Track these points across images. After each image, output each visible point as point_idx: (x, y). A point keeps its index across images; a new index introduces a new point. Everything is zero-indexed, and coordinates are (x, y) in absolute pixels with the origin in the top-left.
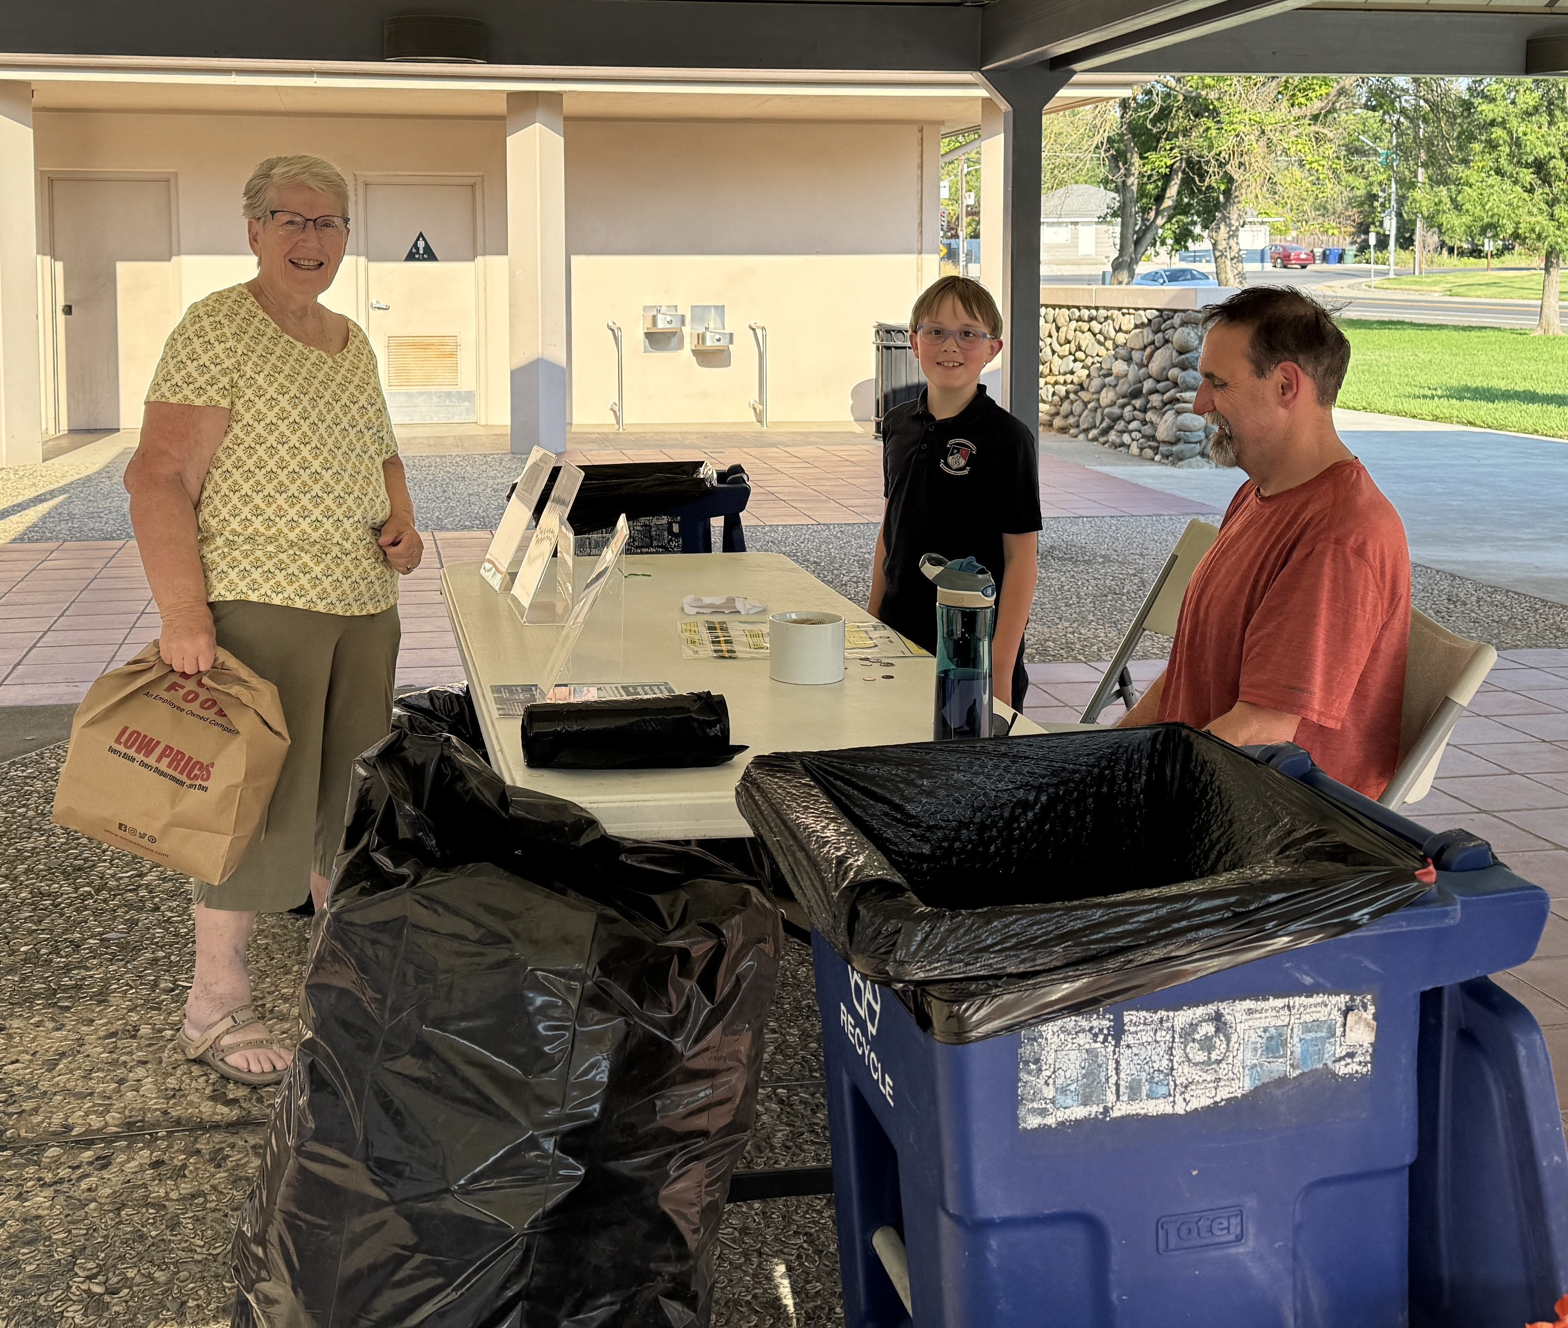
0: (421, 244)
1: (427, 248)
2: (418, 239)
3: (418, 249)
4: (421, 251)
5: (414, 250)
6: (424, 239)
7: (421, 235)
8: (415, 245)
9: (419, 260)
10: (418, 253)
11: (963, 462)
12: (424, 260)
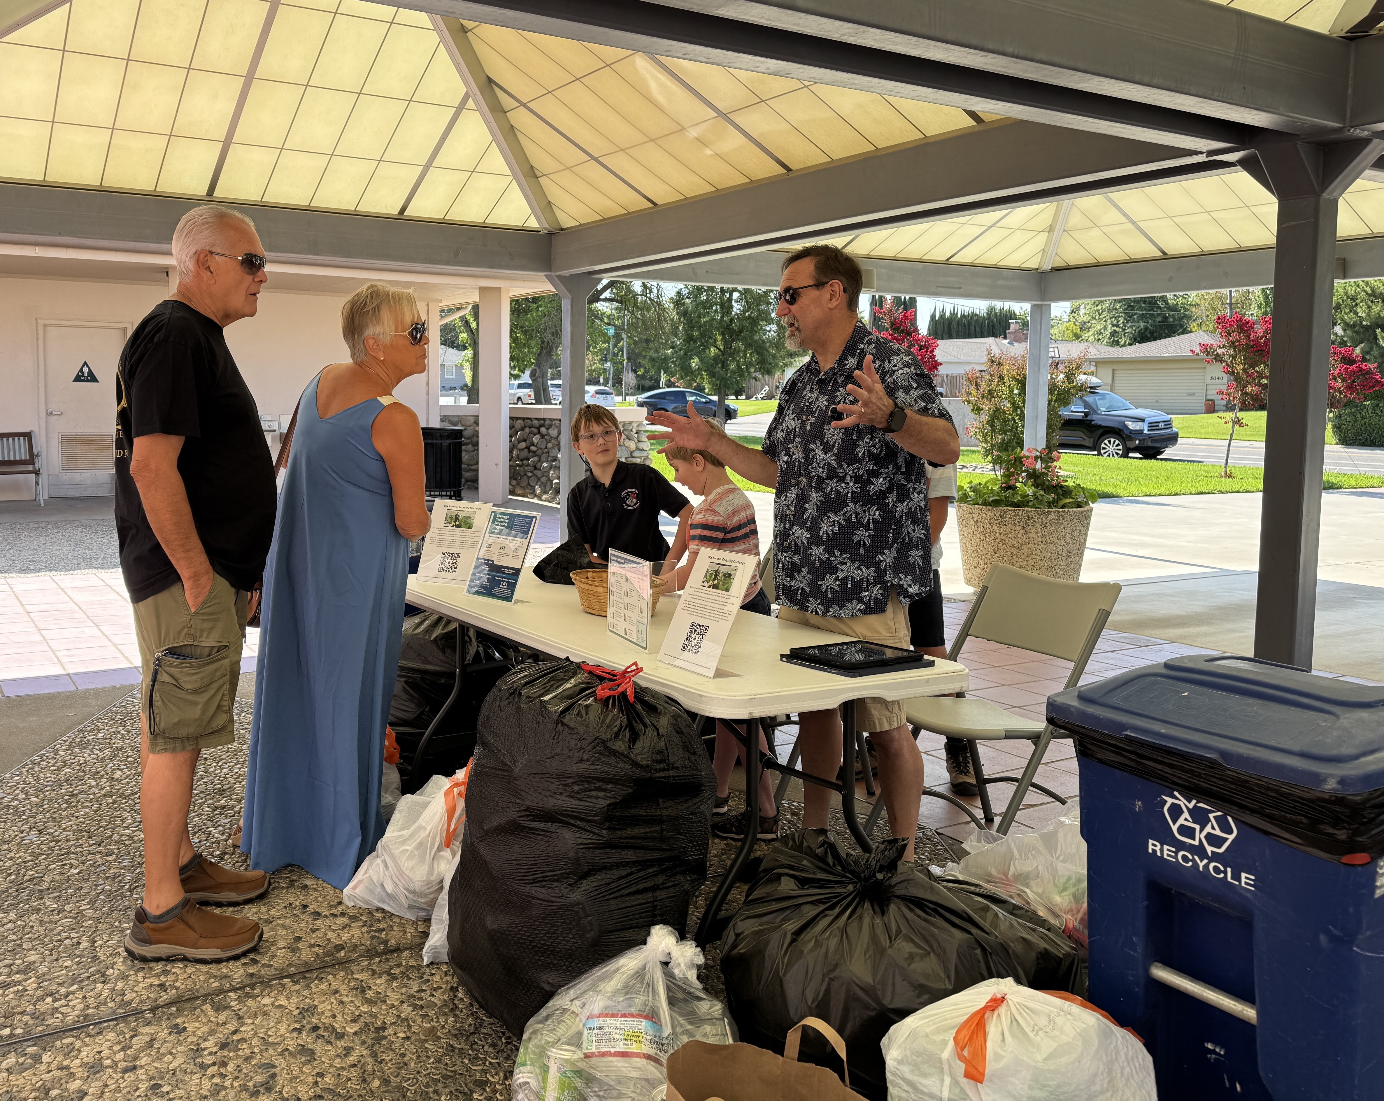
0: (86, 370)
1: (90, 373)
2: (83, 366)
3: (83, 373)
4: (86, 375)
5: (80, 374)
6: (88, 366)
7: (85, 363)
8: (81, 370)
9: (84, 381)
10: (83, 376)
11: (635, 500)
12: (88, 381)
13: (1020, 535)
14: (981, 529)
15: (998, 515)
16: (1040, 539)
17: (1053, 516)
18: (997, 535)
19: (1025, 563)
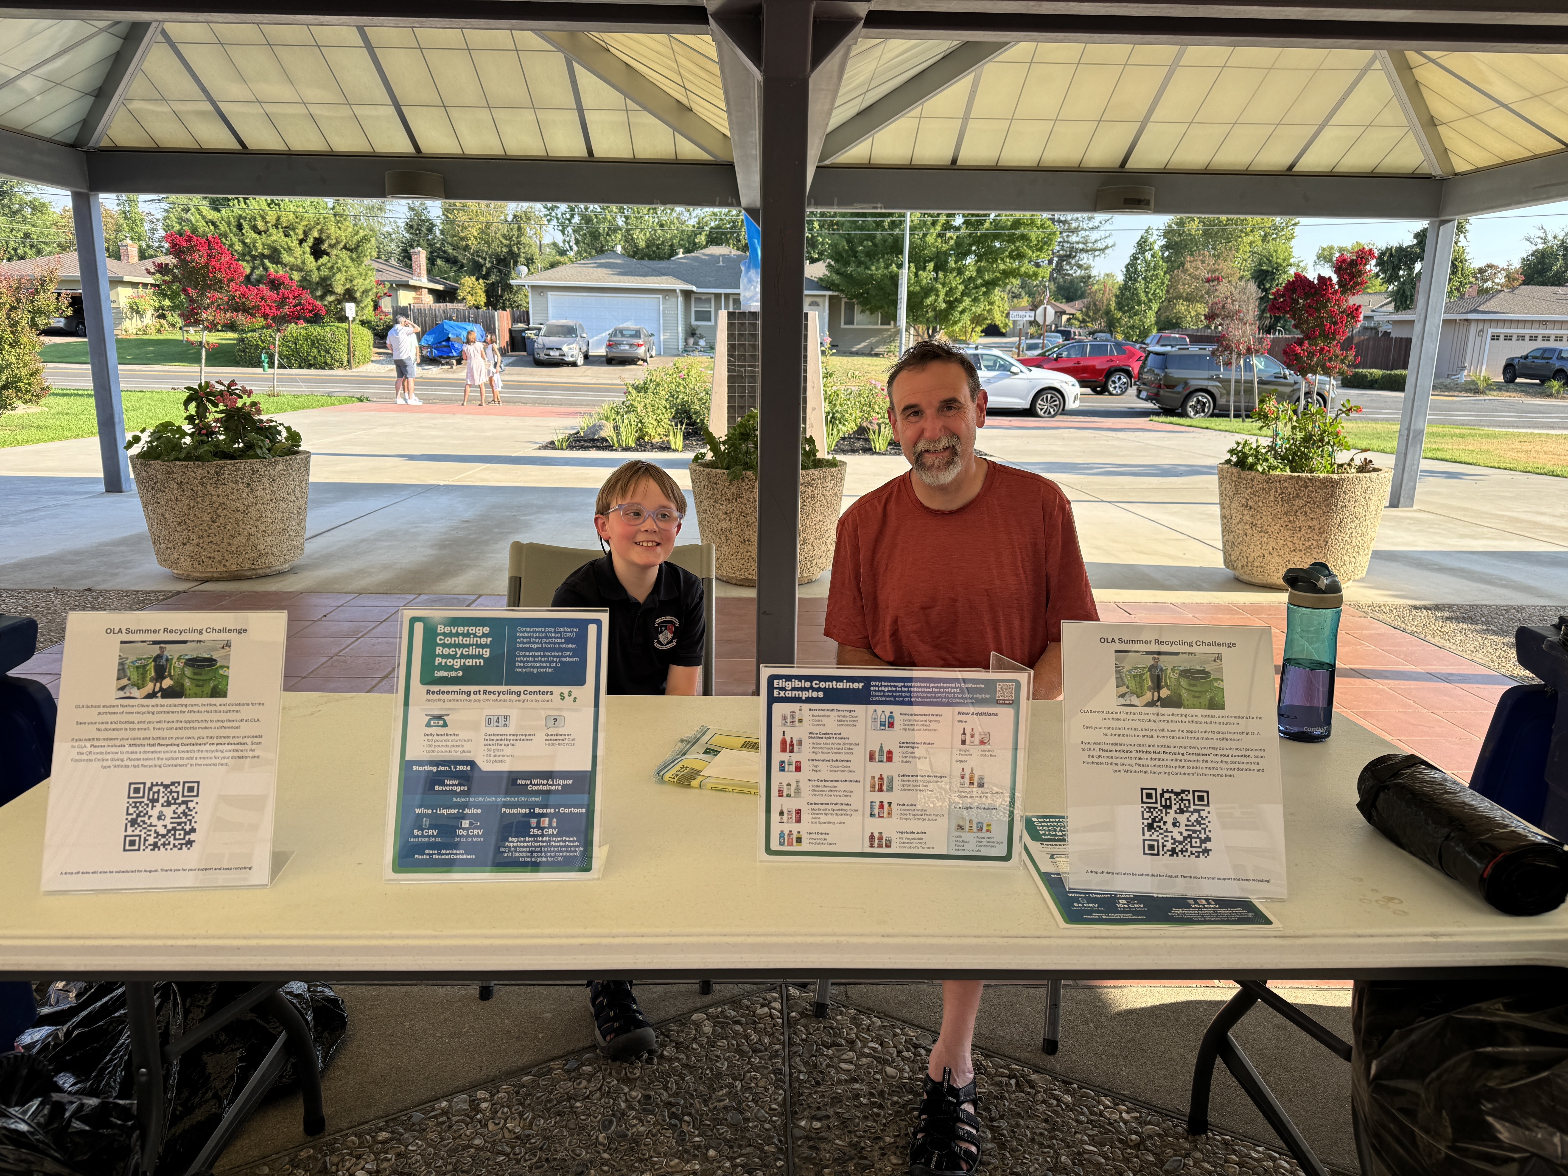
11: (670, 636)
13: (244, 495)
14: (188, 493)
15: (212, 472)
16: (268, 497)
17: (280, 467)
18: (215, 498)
19: (254, 529)
